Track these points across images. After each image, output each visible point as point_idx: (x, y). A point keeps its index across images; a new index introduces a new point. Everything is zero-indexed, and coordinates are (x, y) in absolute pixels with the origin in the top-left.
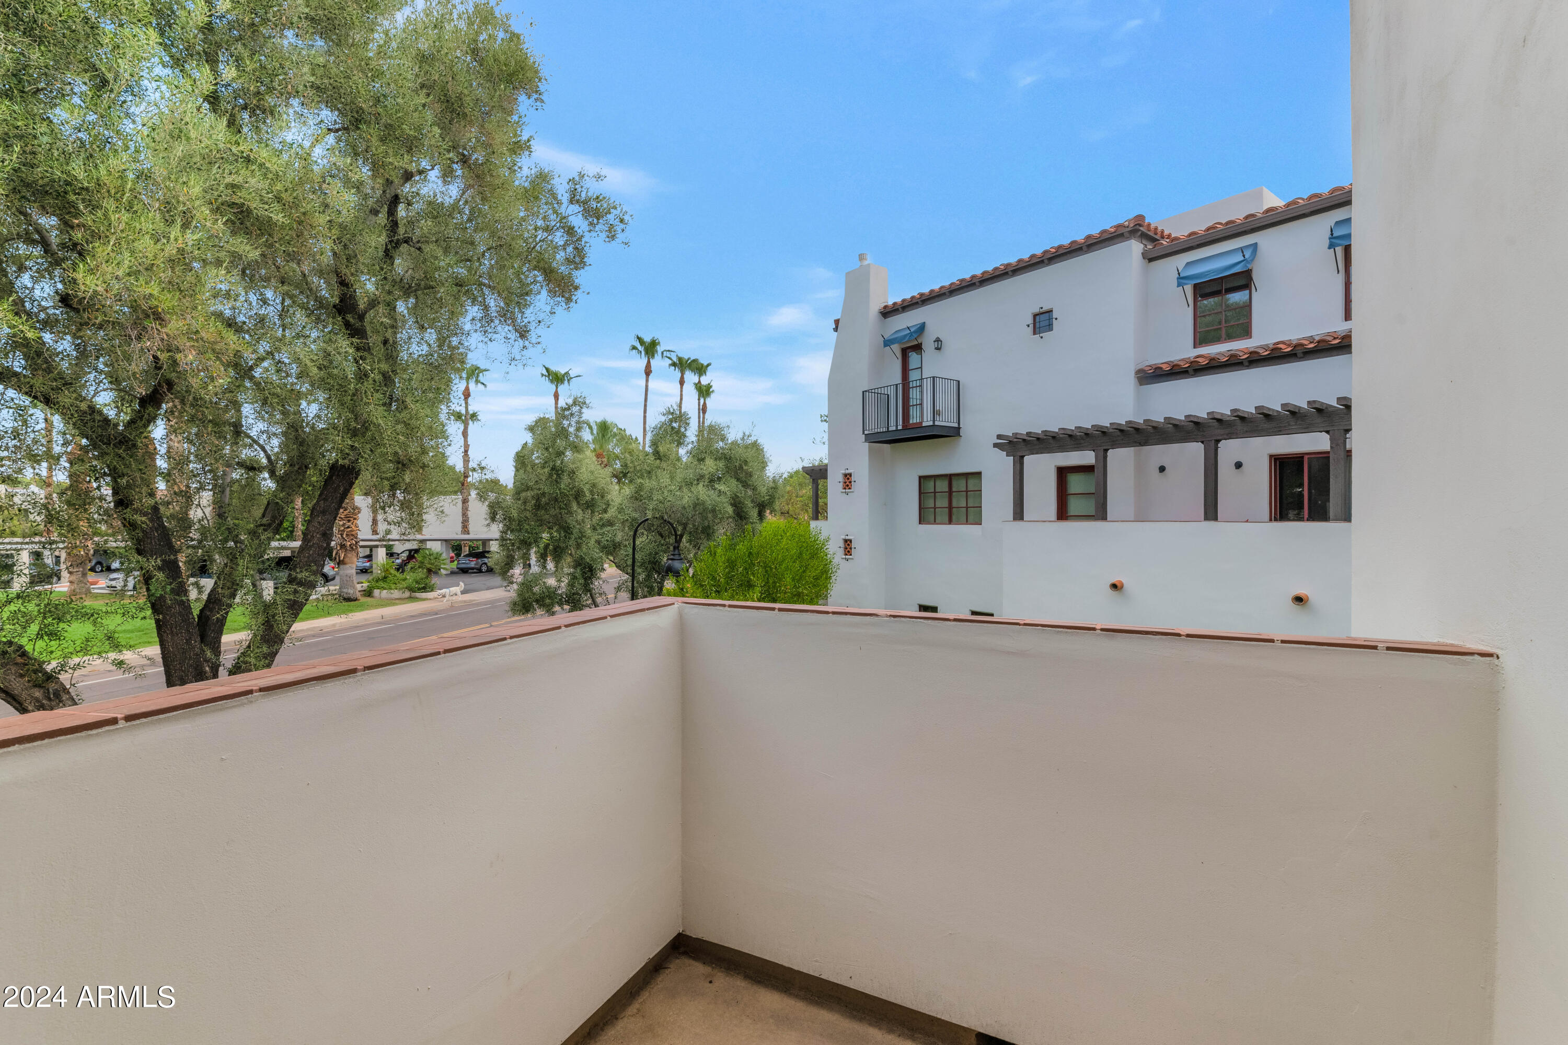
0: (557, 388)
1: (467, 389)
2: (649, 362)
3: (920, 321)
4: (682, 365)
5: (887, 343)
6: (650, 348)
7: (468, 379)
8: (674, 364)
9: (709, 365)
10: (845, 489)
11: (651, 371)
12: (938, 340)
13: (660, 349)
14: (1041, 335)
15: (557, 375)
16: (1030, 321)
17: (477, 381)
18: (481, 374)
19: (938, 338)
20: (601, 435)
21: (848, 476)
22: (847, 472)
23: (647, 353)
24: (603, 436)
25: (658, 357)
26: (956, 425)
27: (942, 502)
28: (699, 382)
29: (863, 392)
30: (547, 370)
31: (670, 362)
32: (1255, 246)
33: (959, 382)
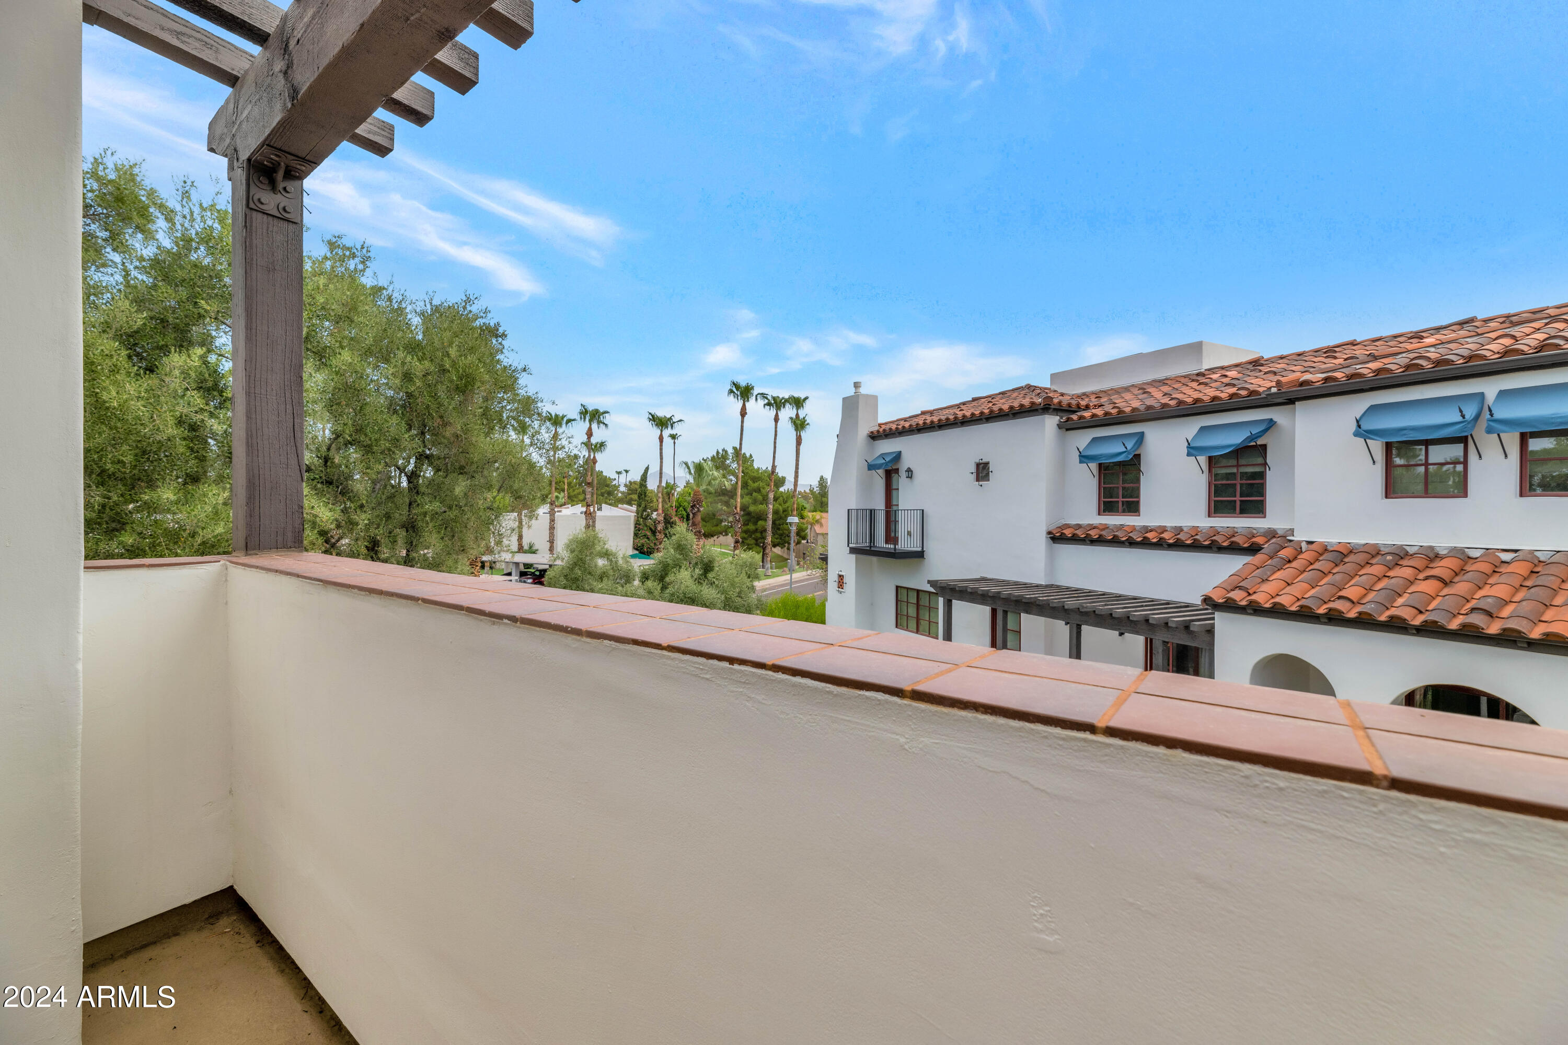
0: (662, 431)
1: (590, 429)
2: (744, 405)
3: (898, 450)
4: (777, 404)
5: (871, 467)
6: (744, 392)
7: (591, 421)
8: (769, 404)
9: (806, 398)
10: (839, 588)
11: (746, 413)
12: (909, 470)
13: (755, 392)
14: (981, 483)
15: (661, 421)
16: (974, 469)
17: (599, 422)
18: (601, 417)
19: (909, 468)
20: (697, 475)
21: (841, 577)
22: (840, 573)
23: (742, 397)
24: (699, 475)
25: (752, 400)
26: (920, 549)
27: (912, 611)
28: (797, 415)
29: (848, 510)
30: (653, 416)
31: (766, 401)
32: (1141, 435)
33: (923, 510)
